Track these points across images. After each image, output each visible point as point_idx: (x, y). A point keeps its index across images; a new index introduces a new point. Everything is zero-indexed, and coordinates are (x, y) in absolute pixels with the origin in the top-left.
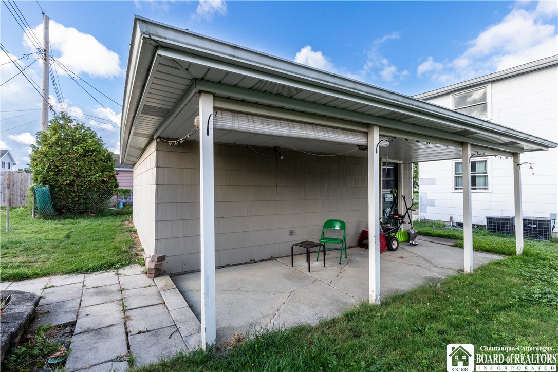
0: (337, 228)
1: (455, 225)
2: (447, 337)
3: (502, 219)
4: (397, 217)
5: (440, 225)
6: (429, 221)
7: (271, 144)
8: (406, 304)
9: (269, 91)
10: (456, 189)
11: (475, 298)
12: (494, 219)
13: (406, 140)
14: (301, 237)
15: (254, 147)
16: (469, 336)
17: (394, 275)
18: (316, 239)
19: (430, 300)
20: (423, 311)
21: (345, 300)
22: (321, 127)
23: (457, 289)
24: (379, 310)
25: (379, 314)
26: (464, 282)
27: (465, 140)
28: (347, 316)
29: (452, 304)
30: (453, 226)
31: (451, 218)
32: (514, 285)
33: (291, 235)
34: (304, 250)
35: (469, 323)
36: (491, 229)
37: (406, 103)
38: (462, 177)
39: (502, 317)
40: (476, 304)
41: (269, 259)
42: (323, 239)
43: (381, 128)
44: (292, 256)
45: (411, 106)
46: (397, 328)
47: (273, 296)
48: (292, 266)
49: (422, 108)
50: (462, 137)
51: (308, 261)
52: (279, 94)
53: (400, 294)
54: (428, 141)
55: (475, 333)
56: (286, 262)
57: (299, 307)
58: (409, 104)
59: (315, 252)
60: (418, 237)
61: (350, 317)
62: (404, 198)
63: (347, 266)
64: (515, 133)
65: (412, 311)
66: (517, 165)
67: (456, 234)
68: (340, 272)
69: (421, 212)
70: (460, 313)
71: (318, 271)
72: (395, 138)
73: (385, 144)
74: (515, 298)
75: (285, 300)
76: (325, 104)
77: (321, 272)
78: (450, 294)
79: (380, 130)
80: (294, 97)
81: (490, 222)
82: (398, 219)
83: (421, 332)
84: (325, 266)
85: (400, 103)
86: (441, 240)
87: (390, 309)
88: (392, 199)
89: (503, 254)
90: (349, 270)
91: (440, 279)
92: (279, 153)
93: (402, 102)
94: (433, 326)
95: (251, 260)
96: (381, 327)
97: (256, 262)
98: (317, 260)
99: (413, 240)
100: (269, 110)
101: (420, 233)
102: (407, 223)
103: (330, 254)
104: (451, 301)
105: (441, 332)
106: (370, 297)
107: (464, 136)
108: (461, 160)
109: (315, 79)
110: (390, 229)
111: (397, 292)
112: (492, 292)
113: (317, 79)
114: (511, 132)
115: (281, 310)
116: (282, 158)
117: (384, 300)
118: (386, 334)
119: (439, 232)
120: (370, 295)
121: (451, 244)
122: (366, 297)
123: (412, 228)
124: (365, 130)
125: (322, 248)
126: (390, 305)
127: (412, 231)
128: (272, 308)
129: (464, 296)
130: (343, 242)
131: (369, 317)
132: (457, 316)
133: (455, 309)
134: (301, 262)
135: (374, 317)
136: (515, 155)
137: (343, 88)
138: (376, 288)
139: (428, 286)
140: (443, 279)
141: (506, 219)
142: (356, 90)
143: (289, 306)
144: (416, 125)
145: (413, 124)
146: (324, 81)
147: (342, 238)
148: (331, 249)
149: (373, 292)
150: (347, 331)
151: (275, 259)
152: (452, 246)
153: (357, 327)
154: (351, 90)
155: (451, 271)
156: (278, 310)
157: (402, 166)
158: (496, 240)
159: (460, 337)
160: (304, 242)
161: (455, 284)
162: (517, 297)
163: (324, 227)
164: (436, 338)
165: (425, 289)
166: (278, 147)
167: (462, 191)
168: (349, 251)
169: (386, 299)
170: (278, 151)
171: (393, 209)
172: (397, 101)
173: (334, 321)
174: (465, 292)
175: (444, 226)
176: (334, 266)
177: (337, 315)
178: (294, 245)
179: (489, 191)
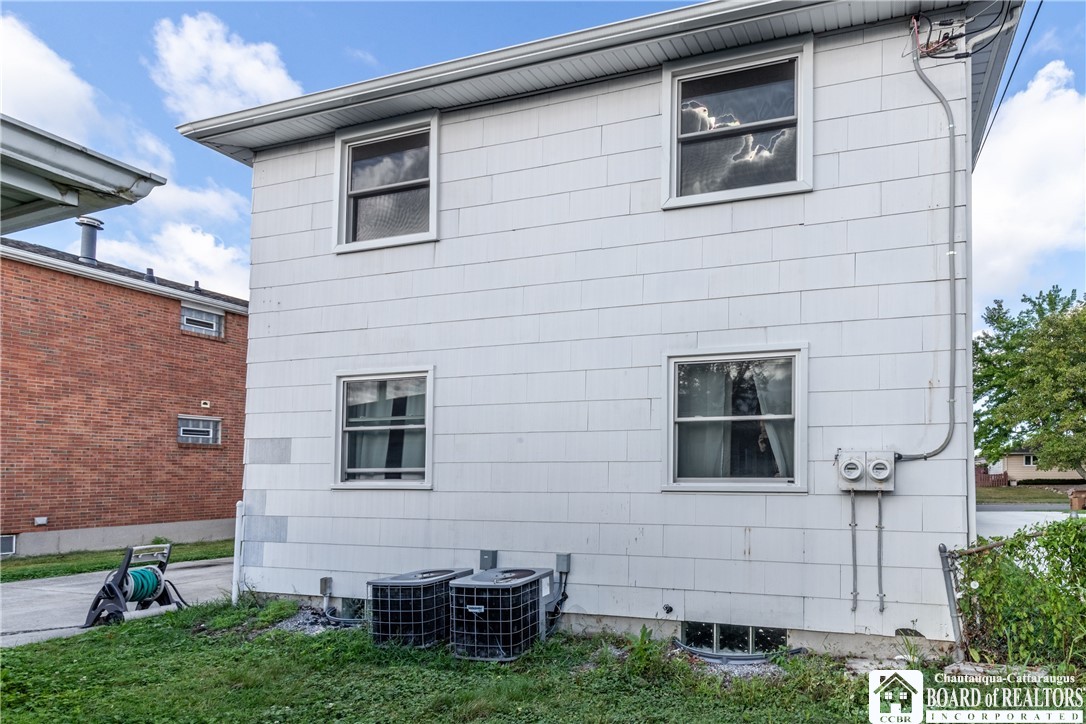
10: (345, 477)
31: (326, 580)
69: (245, 564)
179: (426, 484)
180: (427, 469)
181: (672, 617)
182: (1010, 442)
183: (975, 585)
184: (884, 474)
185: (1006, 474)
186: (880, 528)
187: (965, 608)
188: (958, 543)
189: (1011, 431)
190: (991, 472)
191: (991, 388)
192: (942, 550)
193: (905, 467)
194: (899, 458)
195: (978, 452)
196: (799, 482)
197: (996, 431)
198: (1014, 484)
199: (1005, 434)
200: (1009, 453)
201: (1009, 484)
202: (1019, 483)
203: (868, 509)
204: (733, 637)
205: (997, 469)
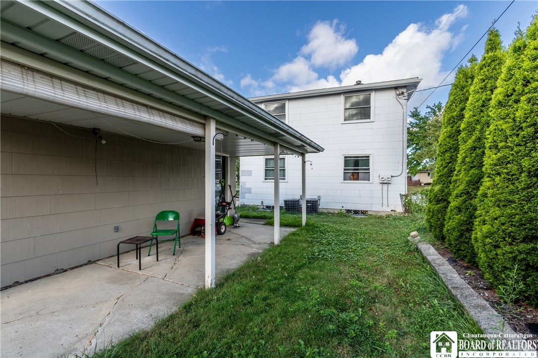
0: (171, 219)
1: (265, 207)
2: (269, 301)
3: (293, 201)
4: (225, 204)
5: (254, 208)
6: (247, 206)
7: (89, 124)
8: (236, 281)
9: (88, 51)
10: (266, 179)
11: (283, 264)
12: (289, 201)
13: (237, 135)
14: (128, 233)
15: (60, 125)
16: (283, 296)
17: (224, 257)
18: (146, 232)
19: (254, 273)
20: (250, 284)
21: (181, 292)
22: (157, 112)
23: (271, 259)
24: (214, 293)
25: (215, 297)
26: (275, 253)
27: (277, 141)
28: (185, 308)
29: (269, 272)
30: (263, 208)
31: (262, 202)
32: (304, 249)
33: (116, 232)
34: (134, 246)
35: (282, 285)
36: (287, 209)
37: (240, 102)
38: (273, 170)
39: (300, 275)
40: (284, 269)
41: (86, 264)
42: (156, 232)
43: (218, 122)
44: (118, 255)
45: (243, 105)
46: (232, 306)
47: (93, 309)
48: (118, 267)
49: (251, 108)
50: (275, 138)
51: (139, 257)
52: (102, 60)
53: (231, 273)
54: (252, 139)
55: (287, 293)
56: (109, 263)
57: (129, 313)
58: (242, 103)
59: (146, 246)
60: (241, 220)
61: (187, 308)
62: (230, 187)
63: (181, 255)
64: (305, 139)
65: (242, 287)
66: (304, 162)
67: (266, 214)
68: (175, 264)
69: (241, 198)
70: (275, 279)
71: (151, 267)
72: (228, 132)
73: (220, 137)
74: (305, 258)
75: (110, 310)
76: (162, 86)
77: (154, 268)
78: (267, 264)
79: (216, 124)
80: (125, 69)
81: (286, 204)
82: (225, 206)
83: (250, 303)
84: (157, 261)
85: (235, 100)
86: (256, 221)
87: (225, 290)
88: (220, 188)
89: (294, 226)
90: (184, 260)
91: (258, 253)
92: (100, 136)
93: (236, 100)
94: (258, 295)
95: (57, 270)
96: (218, 310)
97: (66, 271)
98: (149, 255)
99: (236, 223)
100: (88, 78)
101: (241, 217)
102: (233, 209)
103: (163, 247)
104: (268, 270)
105: (265, 299)
106: (206, 283)
107: (276, 137)
108: (273, 157)
109: (153, 53)
110: (220, 215)
111: (228, 271)
112: (292, 256)
113: (156, 54)
114: (303, 137)
115: (106, 323)
116: (104, 142)
117: (218, 282)
118: (223, 315)
119: (255, 214)
120: (206, 280)
121: (263, 223)
122: (201, 283)
123: (236, 212)
124: (203, 121)
125: (154, 241)
126: (223, 285)
127: (236, 216)
128: (92, 325)
129: (276, 264)
130: (177, 232)
131: (206, 302)
132: (274, 282)
133: (272, 277)
134: (129, 261)
135: (211, 302)
136: (303, 155)
137: (185, 72)
138: (212, 272)
139: (251, 261)
140: (261, 253)
141: (295, 201)
142: (197, 77)
143: (116, 316)
144: (245, 123)
145: (243, 122)
146: (164, 59)
147: (176, 228)
148: (163, 242)
149: (208, 277)
150: (186, 325)
151: (95, 262)
152: (264, 225)
153: (196, 316)
154: (193, 77)
155: (265, 245)
156: (101, 325)
157: (229, 158)
158: (290, 217)
159: (277, 299)
160: (133, 238)
161: (269, 255)
162: (307, 257)
163: (156, 219)
164: (262, 305)
165: (250, 264)
166: (98, 129)
167: (273, 181)
168: (182, 240)
169: (220, 280)
170: (97, 133)
171: (221, 197)
172: (233, 97)
173: (172, 318)
174: (277, 260)
175: (258, 209)
176: (168, 258)
177: (175, 309)
178: (121, 242)
179: (286, 181)
180: (286, 178)
181: (343, 208)
182: (421, 167)
183: (407, 201)
184: (389, 180)
185: (419, 180)
186: (388, 190)
187: (405, 206)
188: (403, 193)
189: (422, 163)
190: (413, 180)
191: (413, 144)
192: (400, 194)
193: (393, 178)
194: (392, 176)
195: (408, 170)
196: (371, 181)
197: (415, 162)
198: (423, 184)
199: (419, 164)
200: (421, 171)
201: (420, 185)
202: (425, 184)
203: (385, 186)
204: (356, 212)
205: (415, 178)
